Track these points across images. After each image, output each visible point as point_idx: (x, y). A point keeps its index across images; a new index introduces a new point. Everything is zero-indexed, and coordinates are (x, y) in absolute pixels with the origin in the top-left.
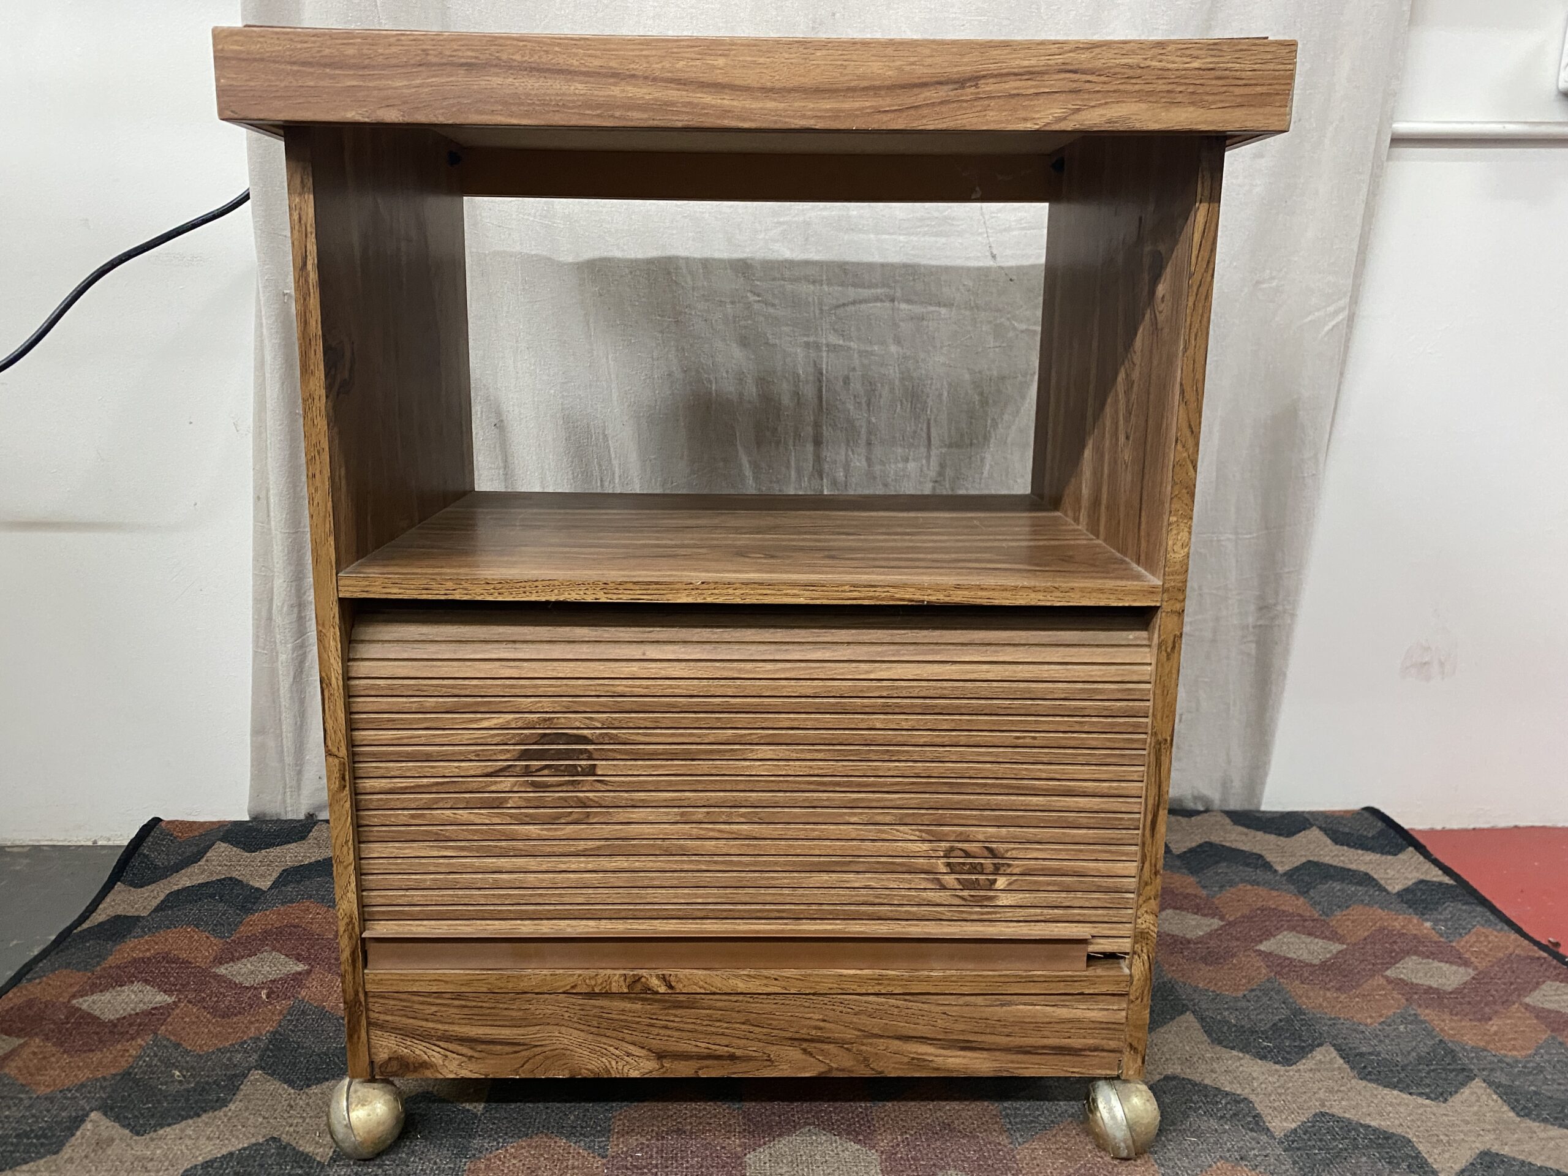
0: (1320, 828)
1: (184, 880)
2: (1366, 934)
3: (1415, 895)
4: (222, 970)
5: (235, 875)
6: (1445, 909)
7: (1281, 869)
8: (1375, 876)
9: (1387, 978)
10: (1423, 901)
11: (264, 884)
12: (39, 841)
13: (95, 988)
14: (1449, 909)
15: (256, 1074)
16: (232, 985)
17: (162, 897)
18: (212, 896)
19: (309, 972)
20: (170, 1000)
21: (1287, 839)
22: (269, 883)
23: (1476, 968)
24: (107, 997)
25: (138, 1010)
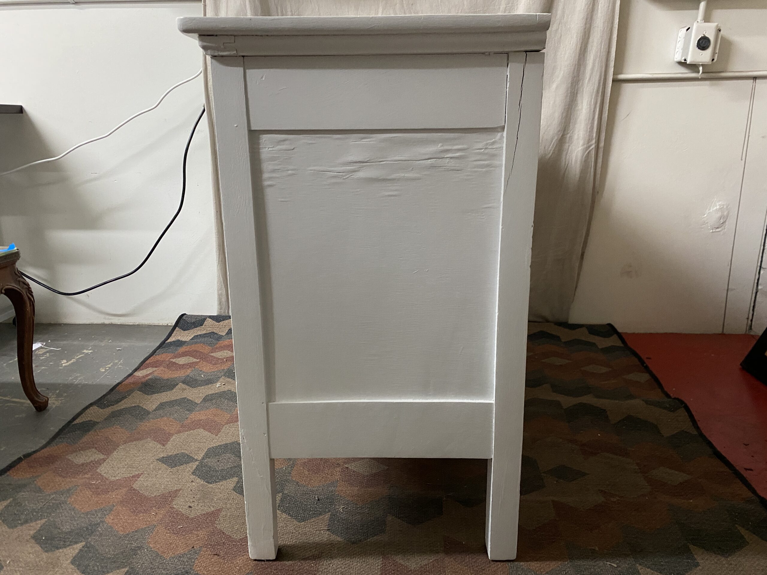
0: (587, 328)
1: (199, 331)
2: (581, 358)
3: (607, 349)
4: (212, 354)
5: (214, 330)
6: (615, 353)
9: (580, 370)
10: (609, 351)
12: (150, 323)
15: (224, 377)
17: (193, 335)
18: (208, 337)
20: (198, 361)
23: (613, 368)
24: (180, 359)
25: (189, 362)
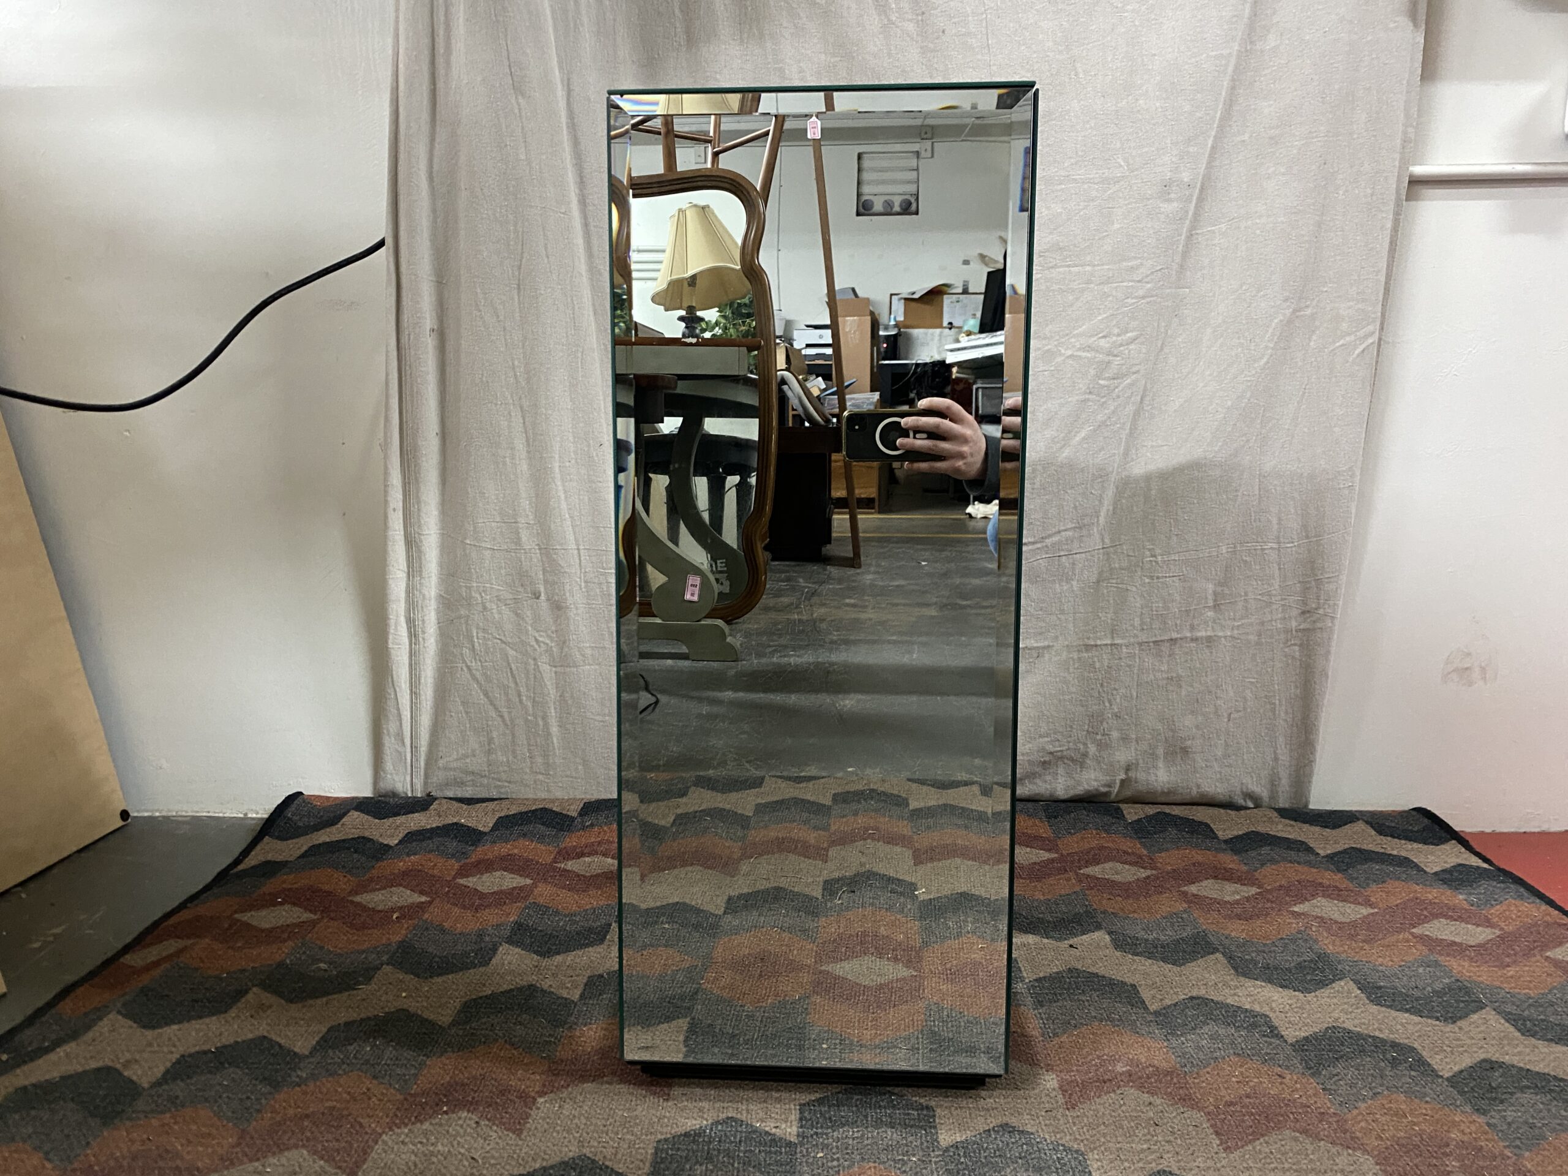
0: (1367, 822)
1: (324, 836)
2: (1399, 902)
3: (1452, 875)
4: (358, 899)
5: (367, 834)
6: (1480, 886)
7: (1322, 853)
8: (1415, 860)
9: (1412, 934)
10: (1459, 880)
11: (394, 842)
12: (197, 812)
13: (251, 907)
14: (1484, 886)
15: (388, 968)
16: (364, 908)
17: (305, 848)
18: (348, 849)
19: (430, 903)
20: (314, 917)
21: (1334, 832)
23: (1502, 929)
24: (264, 913)
25: (288, 923)
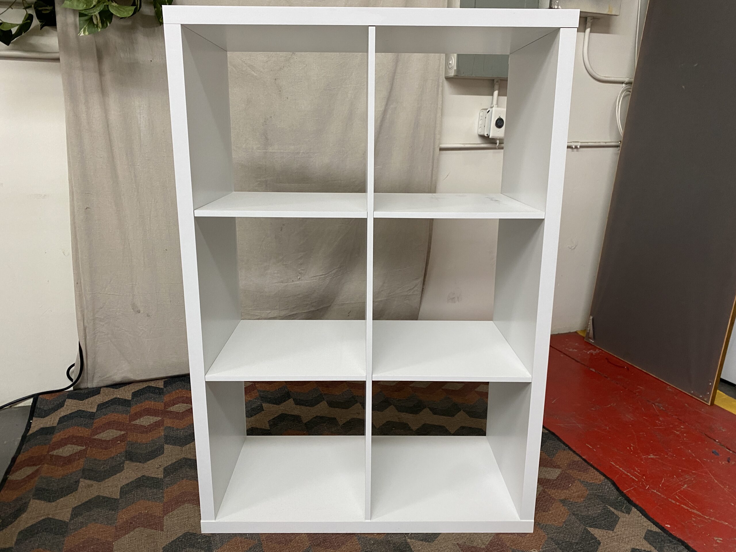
1: (62, 413)
4: (96, 437)
5: (81, 409)
11: (94, 410)
13: (54, 448)
15: (128, 462)
16: (102, 441)
17: (57, 419)
19: (127, 433)
20: (84, 448)
22: (96, 410)
24: (61, 450)
25: (75, 452)
